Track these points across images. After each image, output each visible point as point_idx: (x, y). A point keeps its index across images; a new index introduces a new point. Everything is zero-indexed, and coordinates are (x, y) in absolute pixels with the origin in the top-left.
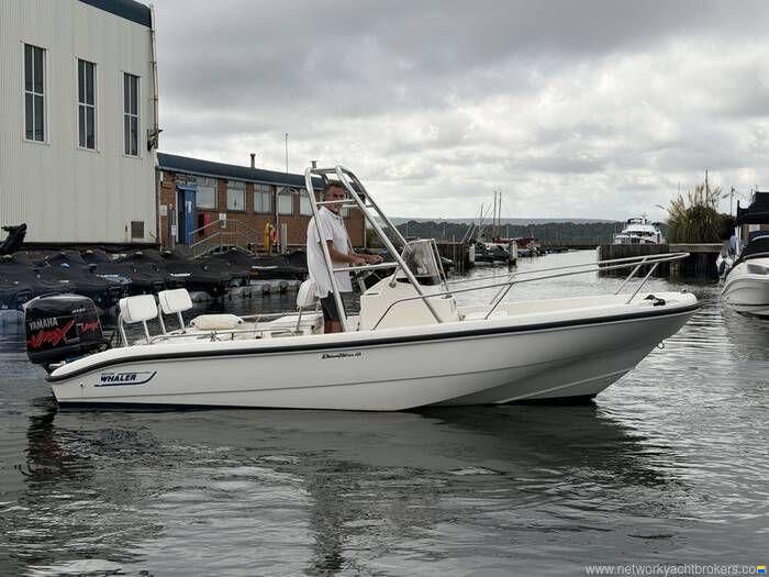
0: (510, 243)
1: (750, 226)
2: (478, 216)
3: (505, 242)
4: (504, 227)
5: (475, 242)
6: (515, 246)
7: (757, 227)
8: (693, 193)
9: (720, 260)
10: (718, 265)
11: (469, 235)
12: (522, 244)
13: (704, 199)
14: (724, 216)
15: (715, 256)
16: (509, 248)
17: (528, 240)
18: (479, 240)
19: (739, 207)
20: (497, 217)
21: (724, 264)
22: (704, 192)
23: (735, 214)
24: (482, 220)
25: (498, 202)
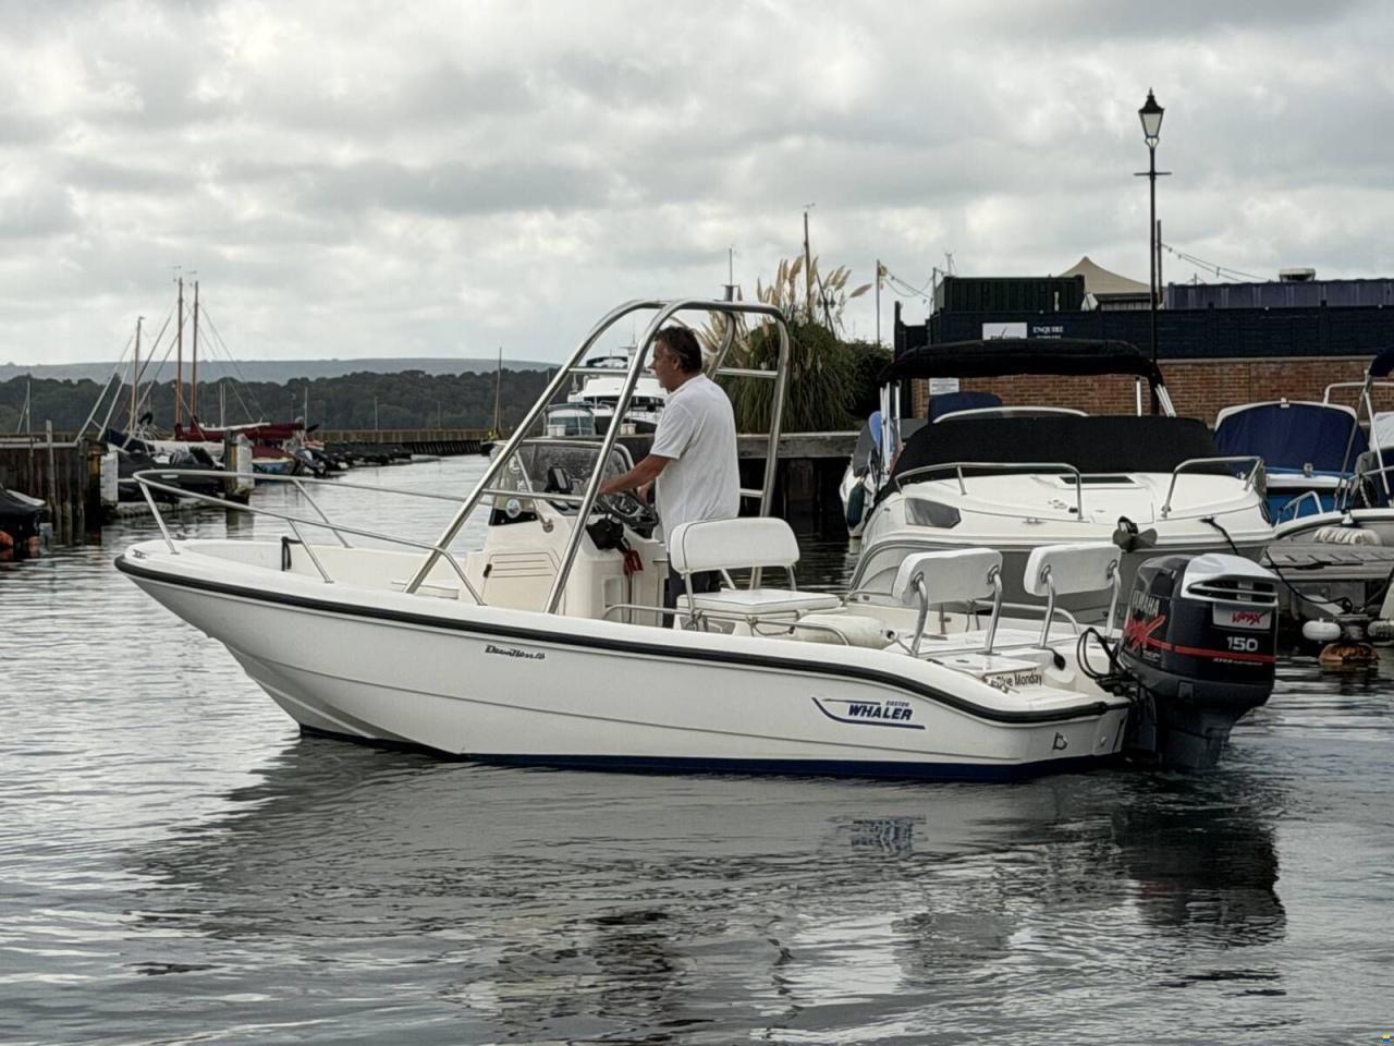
0: (229, 440)
1: (932, 381)
2: (129, 357)
3: (216, 437)
4: (213, 388)
5: (118, 439)
6: (243, 452)
7: (952, 385)
8: (770, 281)
9: (850, 481)
10: (845, 496)
11: (100, 416)
12: (265, 441)
13: (801, 298)
14: (859, 348)
15: (836, 469)
16: (227, 458)
17: (288, 430)
18: (132, 432)
19: (899, 325)
20: (187, 357)
21: (860, 491)
22: (802, 277)
23: (889, 342)
24: (139, 367)
25: (189, 314)
